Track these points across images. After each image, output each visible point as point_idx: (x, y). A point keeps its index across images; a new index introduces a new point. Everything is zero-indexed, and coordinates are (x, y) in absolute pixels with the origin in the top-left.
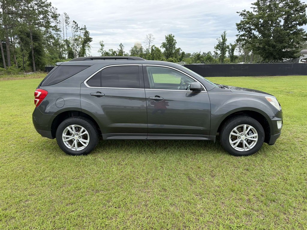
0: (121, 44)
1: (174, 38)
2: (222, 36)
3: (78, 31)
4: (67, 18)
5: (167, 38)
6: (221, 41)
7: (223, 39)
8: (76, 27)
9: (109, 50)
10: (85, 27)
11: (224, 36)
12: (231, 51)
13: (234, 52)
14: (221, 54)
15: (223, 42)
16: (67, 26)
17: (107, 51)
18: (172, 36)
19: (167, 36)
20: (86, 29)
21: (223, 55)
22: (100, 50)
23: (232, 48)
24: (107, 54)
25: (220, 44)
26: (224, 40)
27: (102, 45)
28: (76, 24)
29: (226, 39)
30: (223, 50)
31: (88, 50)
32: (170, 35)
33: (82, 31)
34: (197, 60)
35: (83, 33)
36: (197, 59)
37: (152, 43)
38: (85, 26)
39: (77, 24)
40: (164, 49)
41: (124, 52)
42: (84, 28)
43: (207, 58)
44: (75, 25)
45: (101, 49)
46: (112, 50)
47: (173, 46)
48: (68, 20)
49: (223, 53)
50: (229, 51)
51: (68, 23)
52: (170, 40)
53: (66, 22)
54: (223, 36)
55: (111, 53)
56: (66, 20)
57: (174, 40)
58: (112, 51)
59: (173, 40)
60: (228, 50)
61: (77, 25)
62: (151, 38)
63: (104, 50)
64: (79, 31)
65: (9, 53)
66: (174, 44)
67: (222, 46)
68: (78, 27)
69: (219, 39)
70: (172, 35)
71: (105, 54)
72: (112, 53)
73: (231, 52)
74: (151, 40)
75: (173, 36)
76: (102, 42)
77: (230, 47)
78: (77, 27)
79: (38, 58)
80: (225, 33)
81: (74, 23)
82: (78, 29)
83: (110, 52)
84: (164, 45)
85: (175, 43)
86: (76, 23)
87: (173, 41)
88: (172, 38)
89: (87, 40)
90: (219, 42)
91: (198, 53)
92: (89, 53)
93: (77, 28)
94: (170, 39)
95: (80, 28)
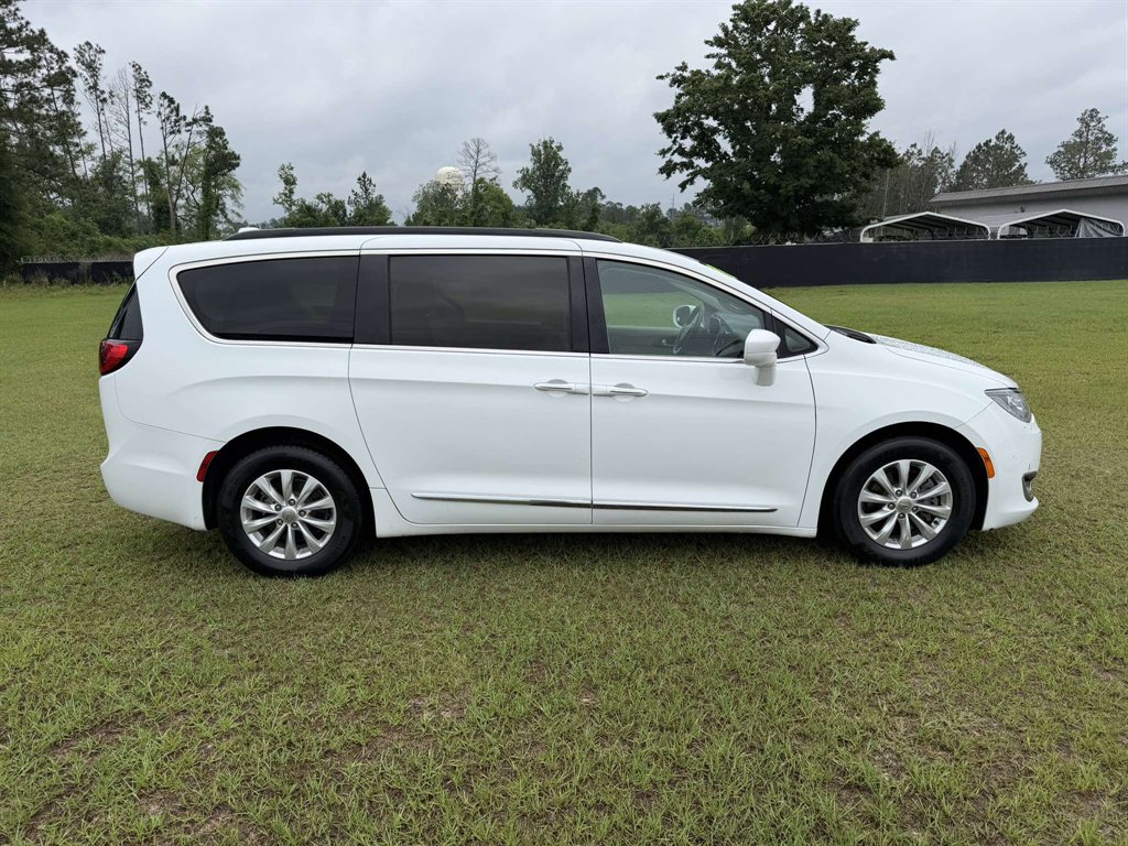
0: (364, 175)
1: (561, 154)
3: (179, 131)
4: (144, 81)
5: (536, 153)
8: (174, 117)
9: (319, 197)
10: (207, 113)
16: (144, 111)
17: (311, 200)
18: (553, 146)
19: (535, 145)
20: (211, 121)
22: (281, 199)
24: (308, 210)
27: (290, 182)
28: (173, 106)
31: (233, 197)
32: (545, 143)
33: (195, 128)
34: (649, 232)
35: (201, 134)
36: (644, 229)
38: (207, 107)
39: (176, 105)
40: (529, 192)
42: (203, 115)
44: (169, 110)
45: (286, 196)
46: (330, 195)
47: (559, 182)
48: (146, 89)
51: (147, 100)
52: (547, 161)
53: (138, 97)
55: (324, 208)
56: (137, 90)
57: (562, 161)
58: (330, 201)
59: (557, 161)
61: (177, 109)
62: (480, 156)
63: (294, 197)
64: (183, 129)
66: (563, 176)
68: (181, 114)
70: (552, 142)
71: (299, 211)
72: (330, 208)
74: (481, 161)
75: (560, 148)
76: (286, 170)
78: (177, 115)
81: (166, 103)
82: (182, 122)
83: (321, 205)
84: (526, 180)
85: (564, 173)
86: (171, 101)
87: (557, 165)
88: (555, 153)
89: (221, 161)
92: (236, 209)
93: (177, 121)
94: (546, 155)
95: (189, 119)
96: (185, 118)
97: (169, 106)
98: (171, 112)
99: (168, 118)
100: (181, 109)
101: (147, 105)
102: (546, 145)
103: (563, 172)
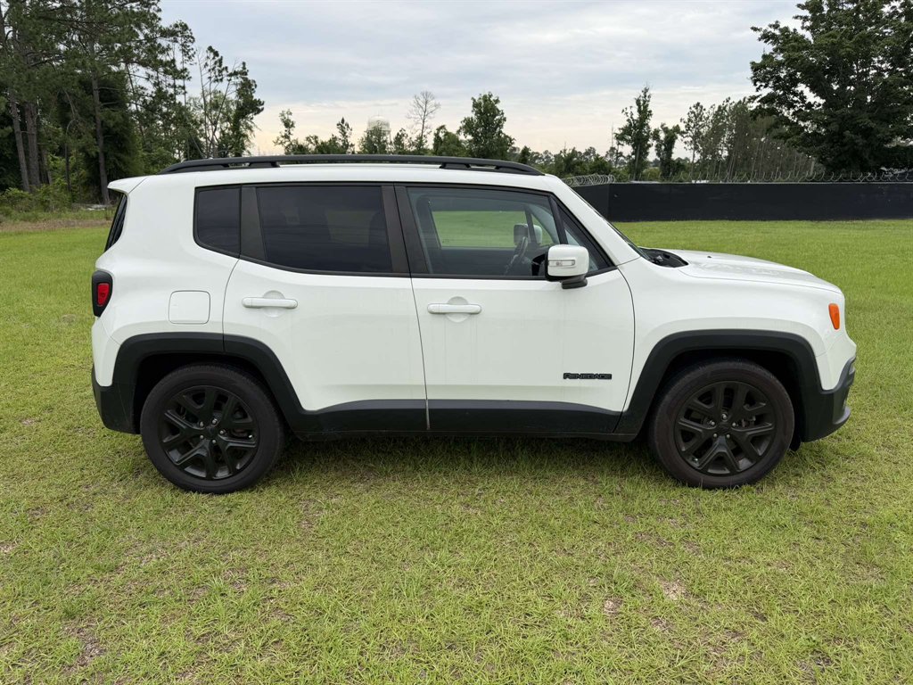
0: (343, 121)
1: (498, 106)
2: (638, 102)
3: (221, 80)
4: (190, 37)
5: (476, 105)
6: (636, 116)
7: (639, 111)
8: (217, 68)
9: (308, 139)
10: (244, 68)
11: (645, 102)
12: (663, 147)
13: (674, 150)
14: (633, 156)
15: (640, 118)
16: (188, 63)
17: (302, 141)
18: (492, 99)
19: (476, 99)
20: (246, 74)
21: (640, 158)
22: (282, 139)
23: (667, 138)
24: (301, 149)
25: (631, 125)
26: (645, 113)
27: (288, 124)
28: (217, 58)
29: (650, 112)
30: (640, 145)
32: (485, 96)
33: (233, 80)
35: (236, 84)
36: (563, 169)
37: (431, 118)
38: (244, 64)
39: (220, 57)
40: (470, 137)
41: (352, 145)
42: (241, 69)
43: (595, 167)
44: (214, 61)
45: (286, 137)
46: (316, 137)
47: (496, 129)
48: (191, 44)
49: (641, 153)
50: (658, 147)
51: (191, 53)
52: (487, 110)
53: (183, 51)
54: (642, 102)
55: (312, 147)
56: (183, 45)
57: (499, 111)
58: (317, 142)
59: (495, 112)
60: (655, 143)
61: (220, 61)
62: (428, 106)
63: (292, 138)
64: (225, 78)
65: (33, 142)
66: (499, 124)
67: (636, 133)
68: (224, 66)
69: (629, 111)
70: (491, 96)
71: (294, 149)
72: (317, 147)
73: (665, 150)
74: (429, 110)
75: (497, 101)
76: (286, 116)
77: (662, 136)
78: (220, 66)
79: (119, 159)
80: (647, 94)
81: (212, 55)
82: (224, 73)
83: (310, 146)
84: (468, 126)
86: (216, 54)
87: (495, 115)
88: (493, 105)
89: (249, 106)
90: (628, 120)
91: (567, 152)
93: (220, 72)
94: (486, 107)
95: (230, 71)
96: (226, 68)
97: (214, 58)
98: (215, 63)
99: (213, 69)
100: (223, 61)
101: (190, 58)
102: (486, 99)
103: (500, 121)
